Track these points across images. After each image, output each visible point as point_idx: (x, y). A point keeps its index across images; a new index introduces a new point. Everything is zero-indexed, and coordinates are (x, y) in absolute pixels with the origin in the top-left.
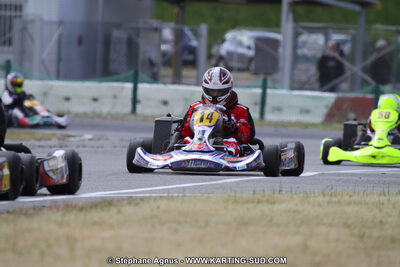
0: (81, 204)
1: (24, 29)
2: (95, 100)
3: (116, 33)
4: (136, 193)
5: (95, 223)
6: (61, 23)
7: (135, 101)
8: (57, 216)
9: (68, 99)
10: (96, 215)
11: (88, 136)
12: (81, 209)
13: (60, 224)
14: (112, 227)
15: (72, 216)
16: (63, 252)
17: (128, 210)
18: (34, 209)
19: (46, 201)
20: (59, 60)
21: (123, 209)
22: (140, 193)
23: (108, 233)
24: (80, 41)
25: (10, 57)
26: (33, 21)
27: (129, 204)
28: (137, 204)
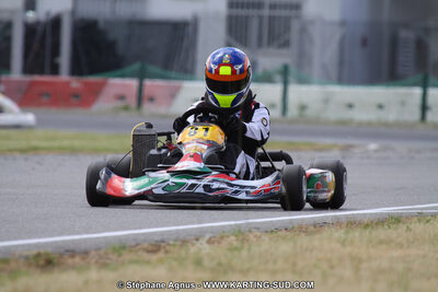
0: (366, 221)
1: (303, 30)
2: (380, 107)
3: (403, 34)
4: (426, 209)
5: (381, 242)
6: (343, 23)
7: (424, 108)
8: (340, 234)
9: (350, 106)
10: (382, 233)
11: (373, 146)
12: (367, 226)
13: (343, 243)
14: (400, 246)
15: (356, 234)
16: (348, 273)
17: (418, 227)
18: (315, 226)
19: (327, 217)
20: (341, 63)
21: (412, 226)
22: (431, 208)
23: (396, 253)
24: (364, 42)
25: (288, 60)
26: (312, 22)
27: (419, 221)
28: (428, 221)
